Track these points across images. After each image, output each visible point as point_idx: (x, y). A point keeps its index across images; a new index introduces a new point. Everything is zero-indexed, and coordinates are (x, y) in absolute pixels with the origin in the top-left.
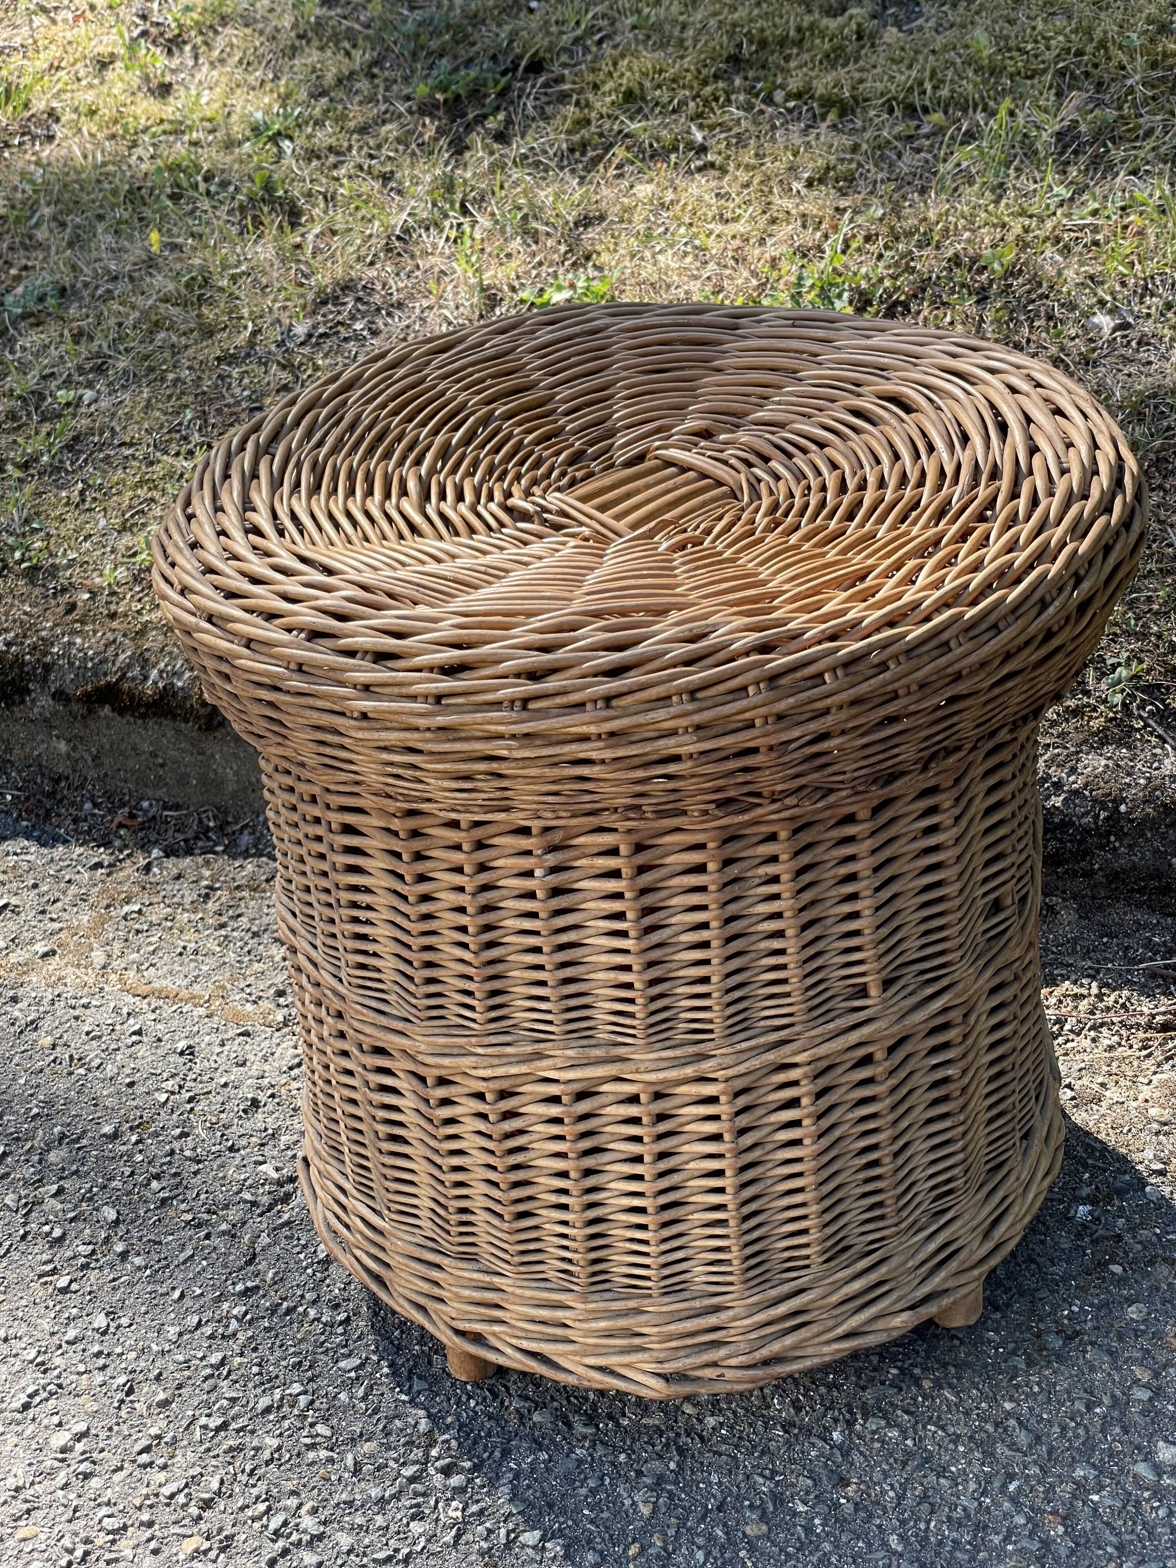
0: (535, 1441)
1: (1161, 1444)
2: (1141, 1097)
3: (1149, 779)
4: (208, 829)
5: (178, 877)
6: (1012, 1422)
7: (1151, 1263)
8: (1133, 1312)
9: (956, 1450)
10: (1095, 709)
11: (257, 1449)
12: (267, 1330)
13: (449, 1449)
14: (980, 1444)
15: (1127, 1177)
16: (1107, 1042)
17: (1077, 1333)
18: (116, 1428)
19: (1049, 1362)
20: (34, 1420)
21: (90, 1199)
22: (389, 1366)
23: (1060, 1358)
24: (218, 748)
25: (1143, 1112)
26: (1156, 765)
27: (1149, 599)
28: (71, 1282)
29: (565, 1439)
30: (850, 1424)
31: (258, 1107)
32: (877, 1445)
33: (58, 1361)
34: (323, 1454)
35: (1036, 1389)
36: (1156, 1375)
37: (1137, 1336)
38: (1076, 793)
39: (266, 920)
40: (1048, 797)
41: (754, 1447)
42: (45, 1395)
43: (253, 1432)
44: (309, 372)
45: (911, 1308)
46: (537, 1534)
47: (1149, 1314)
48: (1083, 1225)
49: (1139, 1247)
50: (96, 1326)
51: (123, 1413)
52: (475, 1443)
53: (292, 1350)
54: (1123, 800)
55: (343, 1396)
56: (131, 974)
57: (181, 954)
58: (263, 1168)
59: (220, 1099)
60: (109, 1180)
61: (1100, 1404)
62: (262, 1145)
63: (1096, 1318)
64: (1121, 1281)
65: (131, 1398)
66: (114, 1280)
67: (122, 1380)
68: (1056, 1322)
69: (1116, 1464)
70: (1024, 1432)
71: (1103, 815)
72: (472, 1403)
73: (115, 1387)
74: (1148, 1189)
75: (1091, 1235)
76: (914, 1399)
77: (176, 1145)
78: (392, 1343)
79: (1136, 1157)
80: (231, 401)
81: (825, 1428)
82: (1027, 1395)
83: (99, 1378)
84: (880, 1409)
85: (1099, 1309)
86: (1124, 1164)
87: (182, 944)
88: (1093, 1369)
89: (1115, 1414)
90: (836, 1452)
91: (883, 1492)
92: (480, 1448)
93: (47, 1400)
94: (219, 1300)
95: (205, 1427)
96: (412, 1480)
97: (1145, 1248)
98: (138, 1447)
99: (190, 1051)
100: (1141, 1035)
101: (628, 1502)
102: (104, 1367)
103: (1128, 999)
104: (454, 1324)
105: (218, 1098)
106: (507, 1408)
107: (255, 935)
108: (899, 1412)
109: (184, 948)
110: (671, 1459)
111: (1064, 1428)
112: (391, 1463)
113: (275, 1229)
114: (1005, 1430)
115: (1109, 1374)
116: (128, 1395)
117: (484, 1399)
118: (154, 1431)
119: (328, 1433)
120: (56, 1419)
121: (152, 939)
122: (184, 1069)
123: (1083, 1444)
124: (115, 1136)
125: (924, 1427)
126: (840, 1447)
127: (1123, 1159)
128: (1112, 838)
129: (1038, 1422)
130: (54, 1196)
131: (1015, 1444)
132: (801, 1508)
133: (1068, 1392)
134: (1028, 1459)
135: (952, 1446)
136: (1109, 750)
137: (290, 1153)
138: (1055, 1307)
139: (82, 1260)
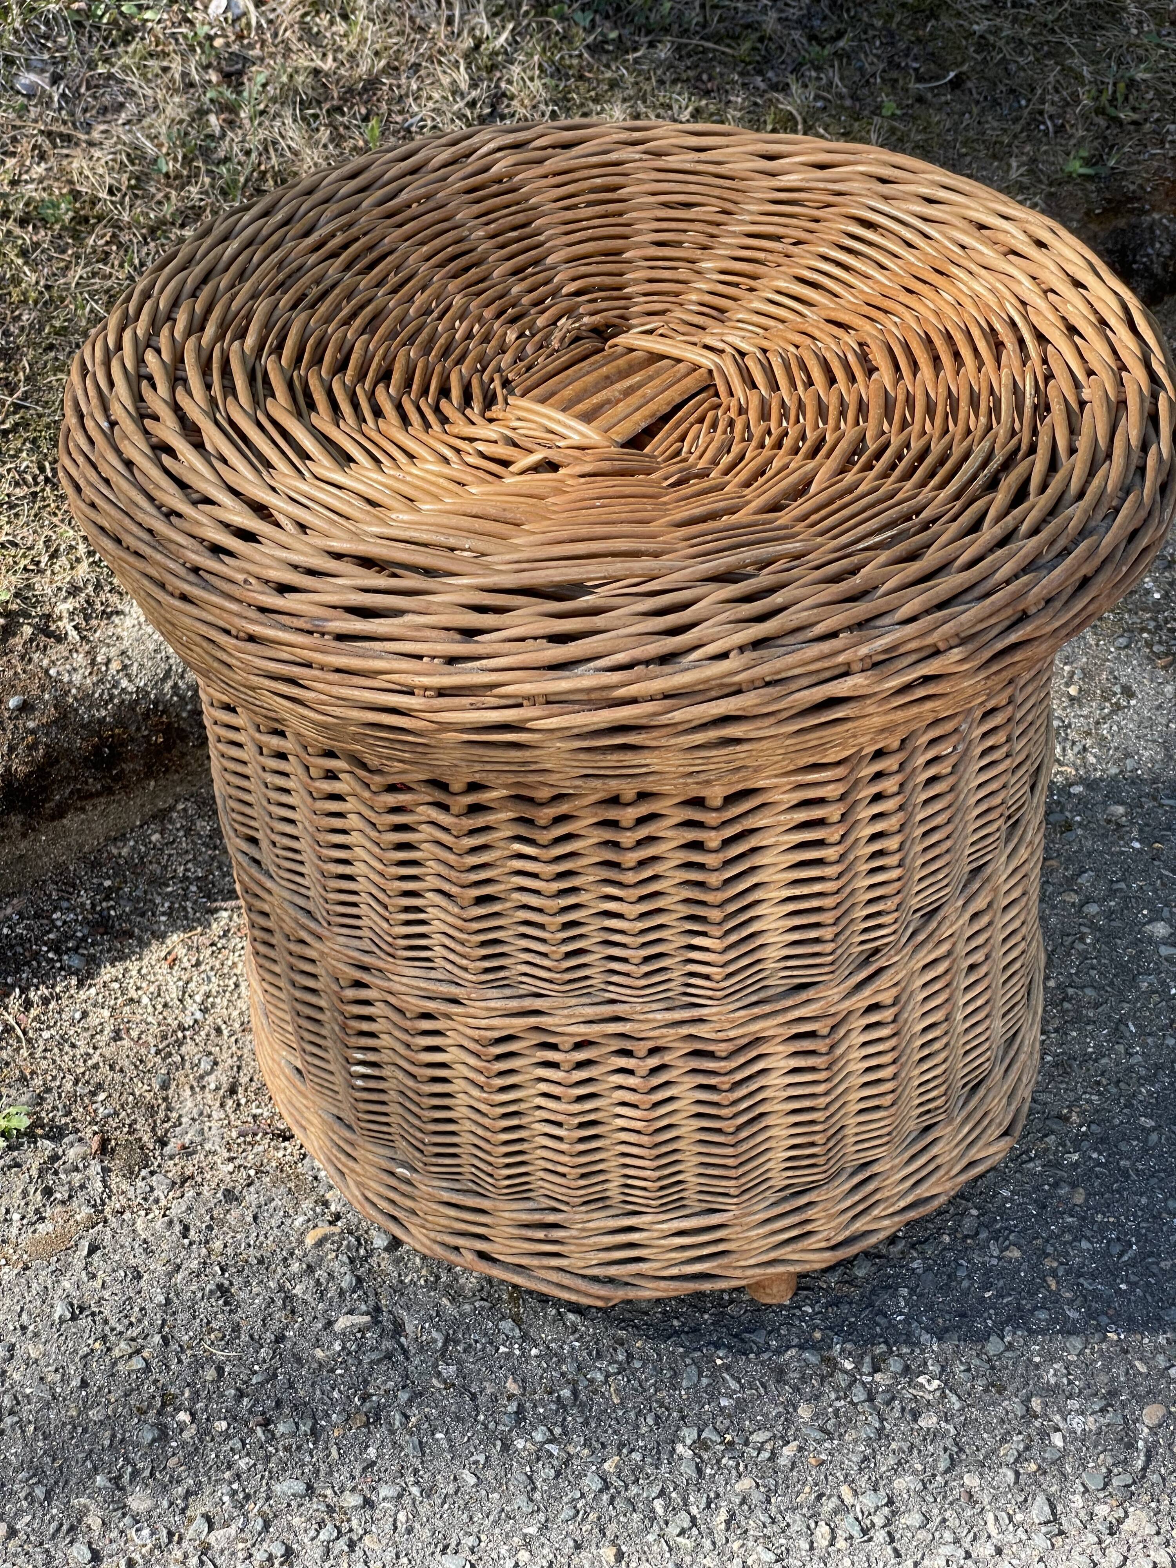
0: (883, 1288)
6: (1071, 991)
11: (743, 1502)
13: (852, 1353)
21: (247, 1497)
31: (228, 1290)
34: (789, 1451)
43: (718, 1496)
46: (994, 1339)
53: (632, 1414)
55: (724, 1402)
58: (338, 1327)
59: (183, 1317)
62: (293, 1312)
72: (809, 1309)
91: (1088, 1101)
94: (506, 1447)
95: (682, 1533)
96: (871, 1399)
99: (77, 1311)
101: (995, 1262)
105: (180, 1316)
106: (830, 1288)
112: (838, 1404)
113: (443, 1355)
119: (768, 1434)
122: (102, 1327)
130: (211, 1529)
132: (1075, 1157)
139: (342, 1545)
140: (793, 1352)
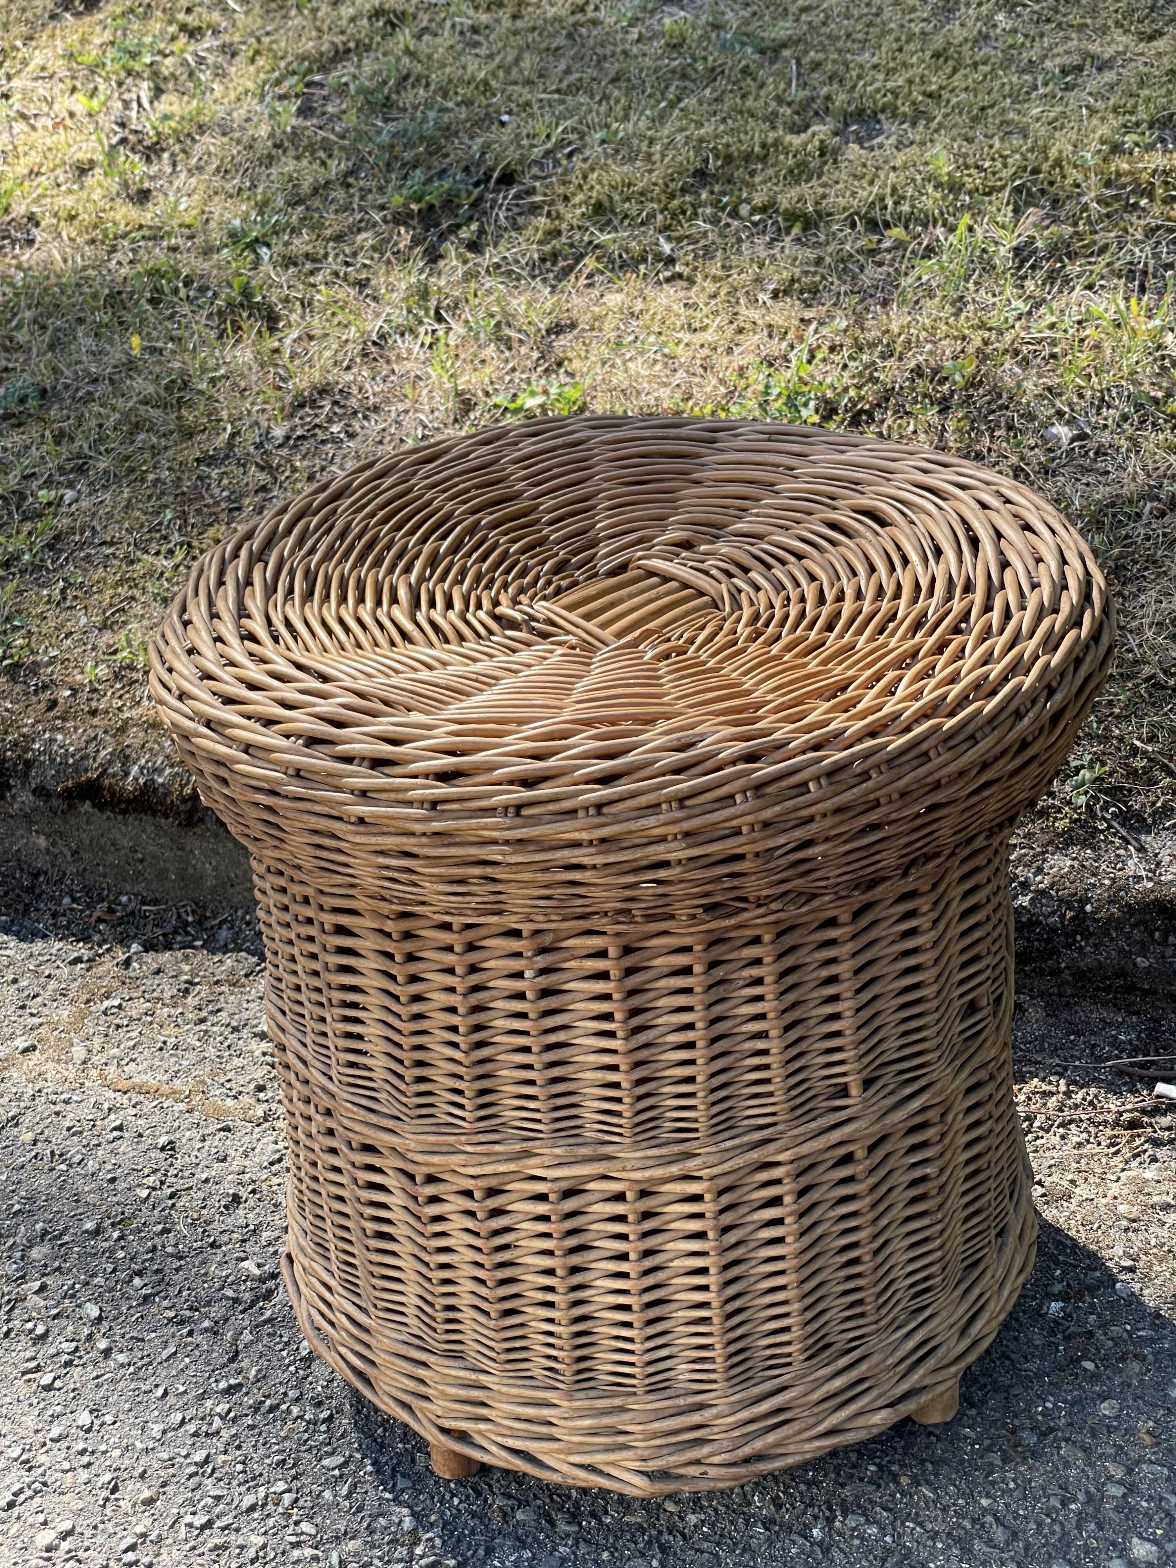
0: (519, 1539)
1: (1135, 1540)
2: (1110, 1194)
3: (1113, 880)
4: (187, 924)
5: (158, 972)
6: (989, 1519)
7: (1122, 1359)
8: (1106, 1409)
9: (934, 1546)
10: (1059, 811)
11: (242, 1547)
12: (251, 1427)
13: (433, 1547)
14: (958, 1541)
15: (1098, 1274)
16: (1076, 1139)
17: (1052, 1430)
18: (101, 1526)
19: (1025, 1458)
20: (18, 1518)
21: (73, 1296)
22: (373, 1464)
23: (1035, 1454)
24: (197, 844)
25: (1112, 1209)
26: (1119, 866)
27: (1110, 703)
28: (55, 1379)
29: (548, 1536)
30: (830, 1521)
31: (239, 1203)
32: (857, 1542)
33: (42, 1459)
34: (308, 1552)
35: (1012, 1485)
36: (1130, 1471)
37: (1109, 1432)
38: (1043, 893)
39: (245, 1014)
40: (1016, 897)
41: (735, 1544)
42: (29, 1493)
44: (287, 474)
45: (890, 1405)
47: (1121, 1410)
48: (1055, 1321)
49: (1110, 1343)
50: (80, 1423)
51: (108, 1511)
52: (459, 1541)
53: (276, 1448)
54: (1088, 900)
55: (327, 1494)
56: (112, 1069)
57: (161, 1049)
58: (244, 1264)
59: (201, 1194)
60: (91, 1276)
61: (1075, 1500)
62: (244, 1241)
63: (1069, 1414)
64: (1094, 1377)
65: (116, 1496)
66: (98, 1377)
67: (107, 1477)
68: (1030, 1418)
69: (1092, 1561)
70: (1001, 1528)
71: (1069, 914)
72: (456, 1501)
73: (99, 1484)
74: (1118, 1285)
75: (1064, 1331)
76: (893, 1496)
77: (158, 1241)
78: (375, 1440)
79: (1106, 1253)
80: (211, 501)
81: (805, 1525)
82: (1003, 1491)
83: (84, 1475)
84: (859, 1506)
85: (1072, 1406)
86: (1094, 1260)
87: (162, 1039)
88: (1067, 1465)
89: (1090, 1510)
90: (816, 1548)
92: (464, 1547)
93: (32, 1498)
94: (202, 1397)
95: (190, 1525)
97: (1116, 1345)
98: (123, 1546)
99: (170, 1147)
100: (1109, 1132)
102: (88, 1465)
103: (1096, 1096)
104: (440, 1422)
106: (490, 1506)
107: (235, 1029)
108: (878, 1509)
109: (165, 1043)
110: (653, 1557)
111: (1040, 1524)
112: (376, 1561)
113: (257, 1326)
114: (983, 1526)
115: (1083, 1471)
116: (112, 1493)
117: (468, 1497)
118: (139, 1529)
119: (313, 1531)
120: (41, 1518)
121: (134, 1034)
122: (164, 1165)
123: (1060, 1540)
124: (97, 1232)
125: (903, 1524)
126: (820, 1544)
127: (1093, 1255)
128: (1078, 938)
129: (1015, 1519)
130: (36, 1293)
131: (991, 1540)
133: (1044, 1489)
134: (1005, 1556)
135: (929, 1543)
136: (1074, 850)
137: (271, 1249)
138: (1030, 1404)
139: (66, 1357)
140: (406, 1511)
